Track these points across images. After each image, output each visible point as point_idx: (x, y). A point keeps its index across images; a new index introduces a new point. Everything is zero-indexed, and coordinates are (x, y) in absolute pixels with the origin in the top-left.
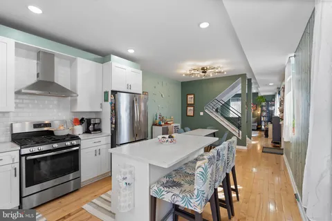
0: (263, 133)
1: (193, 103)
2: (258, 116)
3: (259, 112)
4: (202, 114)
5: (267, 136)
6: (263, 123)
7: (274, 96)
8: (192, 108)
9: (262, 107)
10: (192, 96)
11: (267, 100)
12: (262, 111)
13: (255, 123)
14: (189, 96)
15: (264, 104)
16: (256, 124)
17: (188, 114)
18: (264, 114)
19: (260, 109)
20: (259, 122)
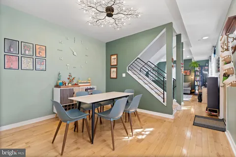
0: (196, 97)
1: (116, 64)
2: (192, 81)
3: (193, 77)
4: (124, 75)
5: (200, 100)
6: (197, 88)
7: (207, 61)
8: (115, 70)
9: (195, 72)
10: (115, 57)
11: (201, 65)
12: (195, 76)
13: (188, 87)
14: (113, 57)
15: (197, 69)
16: (190, 89)
17: (112, 76)
18: (198, 78)
19: (193, 74)
20: (193, 87)
